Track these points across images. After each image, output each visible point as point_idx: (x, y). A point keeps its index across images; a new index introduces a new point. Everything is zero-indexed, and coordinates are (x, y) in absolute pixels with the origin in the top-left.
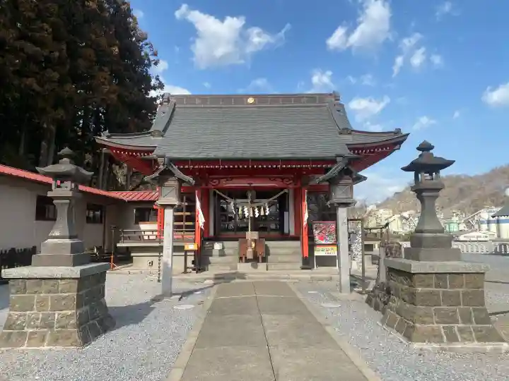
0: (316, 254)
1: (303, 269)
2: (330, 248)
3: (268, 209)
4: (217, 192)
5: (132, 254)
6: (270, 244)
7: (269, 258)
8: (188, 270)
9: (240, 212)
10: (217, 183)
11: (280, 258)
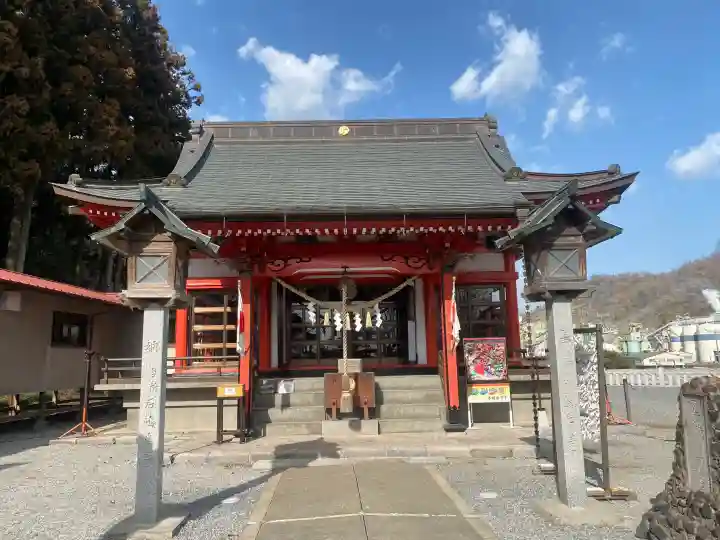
0: (471, 399)
1: (448, 430)
2: (497, 387)
3: (379, 316)
4: (284, 285)
5: (125, 405)
6: (384, 381)
7: (384, 408)
8: (225, 437)
9: (326, 322)
10: (282, 266)
11: (402, 410)
